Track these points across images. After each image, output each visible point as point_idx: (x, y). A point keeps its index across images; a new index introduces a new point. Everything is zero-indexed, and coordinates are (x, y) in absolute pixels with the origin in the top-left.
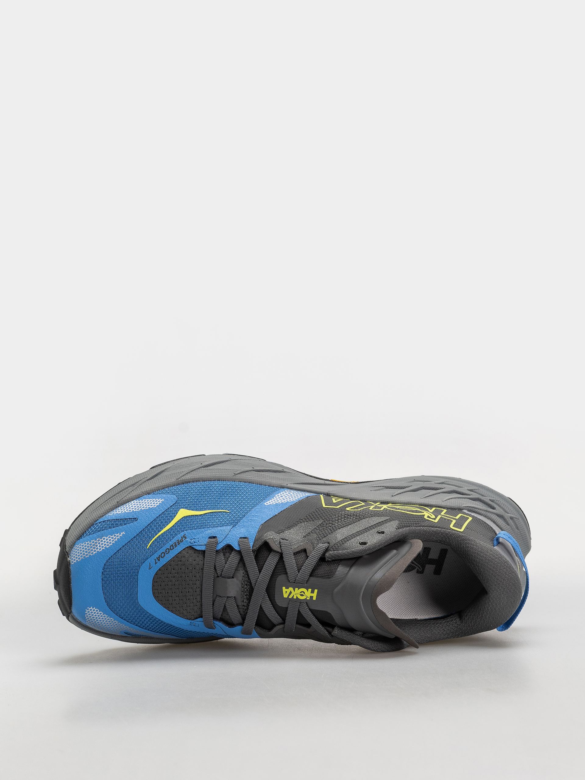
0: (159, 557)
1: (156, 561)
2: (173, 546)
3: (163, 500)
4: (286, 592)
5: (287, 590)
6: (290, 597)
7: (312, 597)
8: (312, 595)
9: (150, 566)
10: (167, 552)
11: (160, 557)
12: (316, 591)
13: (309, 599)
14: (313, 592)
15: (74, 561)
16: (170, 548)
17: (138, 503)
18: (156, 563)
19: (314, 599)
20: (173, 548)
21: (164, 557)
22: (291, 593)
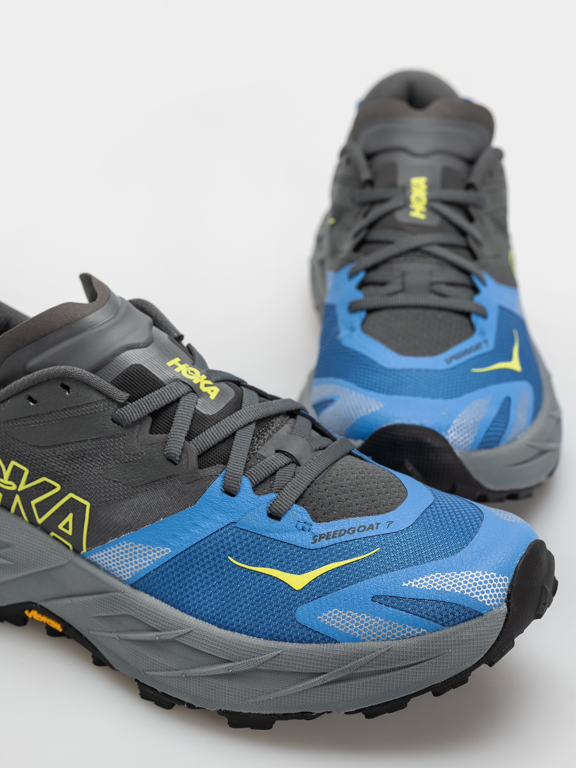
0: (369, 528)
1: (377, 526)
2: (340, 533)
3: (319, 617)
4: (212, 391)
5: (210, 392)
6: (209, 382)
7: (181, 363)
8: (178, 364)
9: (390, 524)
10: (353, 529)
11: (367, 528)
12: (169, 364)
13: (186, 364)
14: (175, 366)
16: (345, 532)
18: (378, 524)
19: (177, 359)
20: (341, 531)
21: (362, 526)
22: (206, 385)
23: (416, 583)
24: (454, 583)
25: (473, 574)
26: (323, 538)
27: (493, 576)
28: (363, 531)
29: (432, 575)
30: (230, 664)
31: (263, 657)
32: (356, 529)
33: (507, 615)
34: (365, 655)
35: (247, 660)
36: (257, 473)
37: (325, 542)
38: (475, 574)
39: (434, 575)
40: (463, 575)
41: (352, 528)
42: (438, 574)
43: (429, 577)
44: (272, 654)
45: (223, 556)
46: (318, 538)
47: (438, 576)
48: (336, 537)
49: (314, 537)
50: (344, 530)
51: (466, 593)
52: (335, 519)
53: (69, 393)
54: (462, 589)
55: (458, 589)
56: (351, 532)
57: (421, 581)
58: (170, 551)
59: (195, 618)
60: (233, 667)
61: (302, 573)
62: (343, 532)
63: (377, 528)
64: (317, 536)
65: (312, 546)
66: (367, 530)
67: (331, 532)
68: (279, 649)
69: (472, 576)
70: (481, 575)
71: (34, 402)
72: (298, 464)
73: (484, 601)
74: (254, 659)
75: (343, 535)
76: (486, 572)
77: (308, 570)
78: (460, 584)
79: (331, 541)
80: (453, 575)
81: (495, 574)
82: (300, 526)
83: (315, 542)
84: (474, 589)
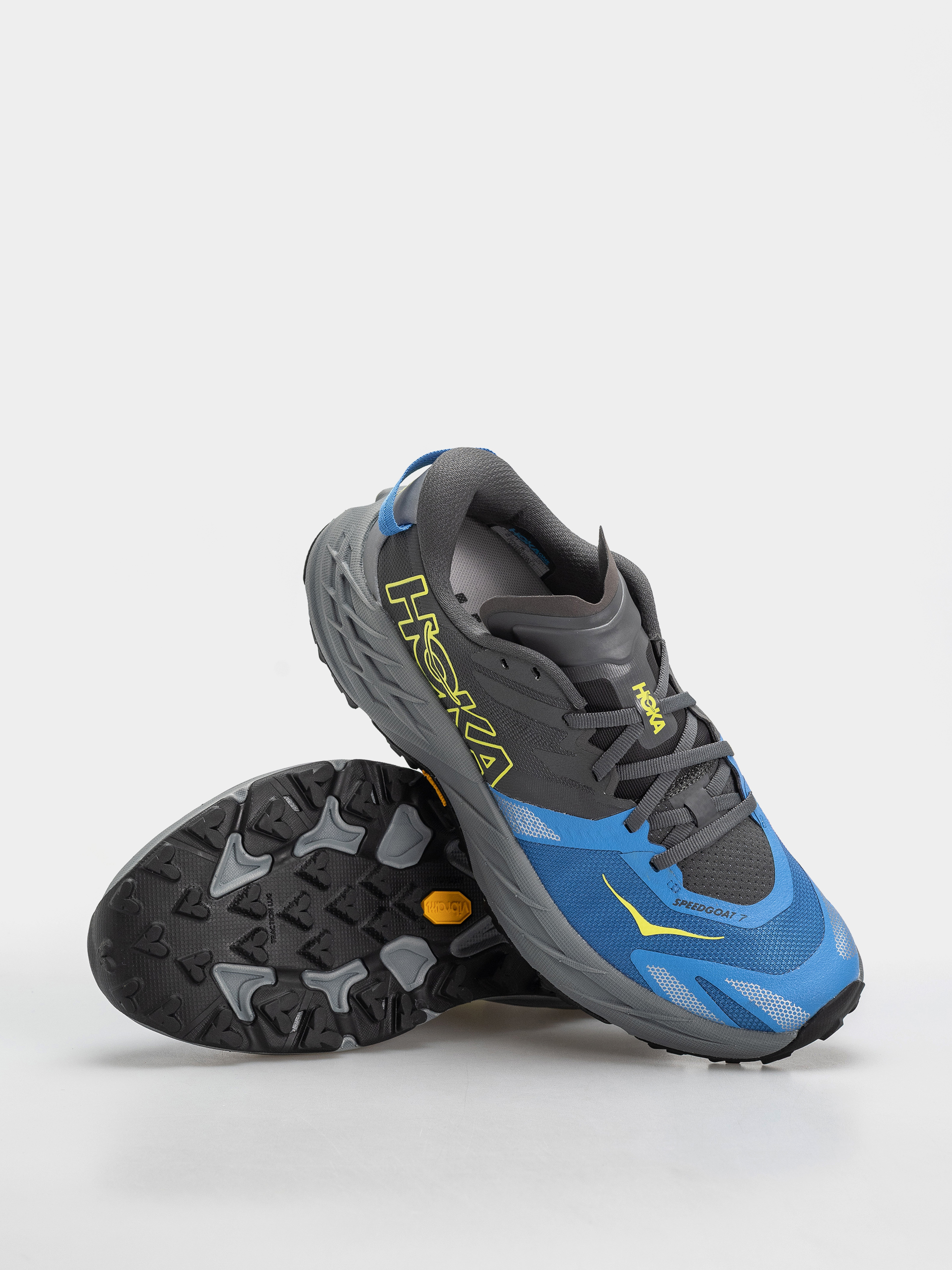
0: (725, 914)
1: (732, 915)
2: (699, 908)
3: (648, 967)
4: (658, 726)
5: (656, 727)
6: (660, 716)
7: (645, 689)
8: (642, 690)
9: (743, 918)
10: (711, 909)
12: (635, 688)
13: (648, 691)
14: (638, 692)
15: (805, 1014)
16: (704, 909)
17: (674, 994)
18: (734, 913)
19: (644, 684)
20: (701, 906)
21: (720, 910)
22: (656, 719)
23: (736, 984)
24: (765, 1001)
25: (784, 1001)
26: (685, 904)
27: (798, 1010)
28: (718, 915)
29: (752, 984)
30: (563, 956)
31: (590, 968)
32: (714, 910)
33: (794, 1040)
34: (668, 1016)
35: (577, 963)
36: (659, 821)
37: (683, 909)
38: (785, 1002)
39: (753, 985)
40: (776, 998)
41: (711, 907)
42: (757, 985)
43: (749, 985)
44: (599, 971)
45: (599, 871)
46: (680, 902)
47: (756, 987)
48: (695, 909)
49: (678, 900)
50: (704, 906)
51: (770, 1014)
52: (702, 893)
53: (538, 678)
54: (768, 1010)
55: (766, 1008)
56: (709, 911)
57: (741, 985)
58: (559, 840)
59: (553, 902)
60: (564, 960)
61: (654, 923)
62: (702, 908)
63: (731, 918)
64: (680, 900)
65: (673, 907)
66: (722, 916)
67: (693, 903)
68: (606, 971)
69: (782, 1003)
70: (789, 1006)
71: (506, 665)
72: (697, 826)
73: (781, 1025)
74: (582, 965)
75: (701, 911)
76: (794, 1004)
77: (659, 924)
78: (769, 1005)
79: (690, 911)
80: (768, 993)
81: (801, 1009)
82: (671, 886)
83: (676, 905)
84: (778, 1014)
